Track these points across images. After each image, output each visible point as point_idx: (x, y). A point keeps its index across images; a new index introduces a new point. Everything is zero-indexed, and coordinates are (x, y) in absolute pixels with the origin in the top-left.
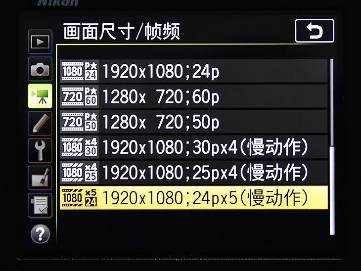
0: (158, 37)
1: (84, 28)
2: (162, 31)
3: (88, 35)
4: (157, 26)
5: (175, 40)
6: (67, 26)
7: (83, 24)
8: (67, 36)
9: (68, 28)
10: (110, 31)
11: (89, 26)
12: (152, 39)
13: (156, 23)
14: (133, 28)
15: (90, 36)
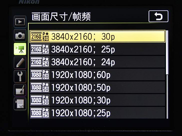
0: (79, 19)
1: (42, 15)
2: (82, 17)
3: (44, 18)
4: (79, 14)
5: (88, 21)
6: (33, 14)
7: (41, 13)
8: (34, 19)
9: (34, 15)
10: (55, 17)
11: (45, 14)
12: (76, 20)
13: (78, 12)
14: (67, 15)
15: (45, 19)
